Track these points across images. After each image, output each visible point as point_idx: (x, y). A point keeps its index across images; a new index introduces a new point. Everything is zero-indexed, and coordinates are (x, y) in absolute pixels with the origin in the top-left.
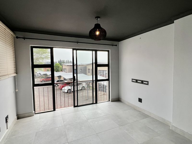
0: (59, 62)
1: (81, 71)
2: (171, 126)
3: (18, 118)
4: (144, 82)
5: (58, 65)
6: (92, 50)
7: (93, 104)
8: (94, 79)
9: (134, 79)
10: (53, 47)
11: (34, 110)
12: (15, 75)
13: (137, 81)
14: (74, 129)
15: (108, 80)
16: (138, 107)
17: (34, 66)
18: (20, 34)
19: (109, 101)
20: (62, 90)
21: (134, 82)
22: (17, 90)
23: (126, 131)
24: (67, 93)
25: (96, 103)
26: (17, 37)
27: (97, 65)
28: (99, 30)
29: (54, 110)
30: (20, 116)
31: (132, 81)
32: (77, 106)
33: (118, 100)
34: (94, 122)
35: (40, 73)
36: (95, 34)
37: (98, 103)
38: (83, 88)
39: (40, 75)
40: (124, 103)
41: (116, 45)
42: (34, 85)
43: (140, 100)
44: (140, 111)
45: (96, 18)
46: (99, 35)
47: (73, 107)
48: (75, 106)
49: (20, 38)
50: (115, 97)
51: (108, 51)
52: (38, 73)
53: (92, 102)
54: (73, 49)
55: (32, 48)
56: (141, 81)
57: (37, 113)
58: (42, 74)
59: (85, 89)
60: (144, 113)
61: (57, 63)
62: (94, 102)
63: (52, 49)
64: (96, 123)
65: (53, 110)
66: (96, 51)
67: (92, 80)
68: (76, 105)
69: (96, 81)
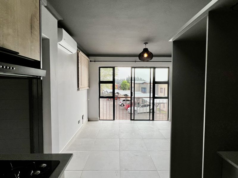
0: (127, 79)
3: (89, 121)
5: (126, 82)
6: (151, 68)
7: (150, 120)
8: (152, 96)
10: (115, 67)
11: (99, 117)
12: (88, 88)
15: (167, 98)
17: (101, 82)
18: (93, 58)
19: (168, 120)
20: (128, 110)
22: (89, 100)
25: (153, 120)
26: (91, 61)
28: (147, 53)
29: (114, 119)
30: (90, 119)
32: (134, 120)
35: (107, 91)
36: (144, 57)
37: (155, 120)
39: (107, 93)
42: (100, 97)
45: (144, 43)
47: (130, 120)
49: (92, 61)
51: (168, 68)
52: (105, 90)
53: (149, 119)
55: (100, 68)
57: (101, 119)
58: (109, 92)
61: (126, 80)
62: (151, 119)
63: (114, 68)
66: (154, 68)
67: (149, 97)
68: (133, 118)
69: (154, 97)
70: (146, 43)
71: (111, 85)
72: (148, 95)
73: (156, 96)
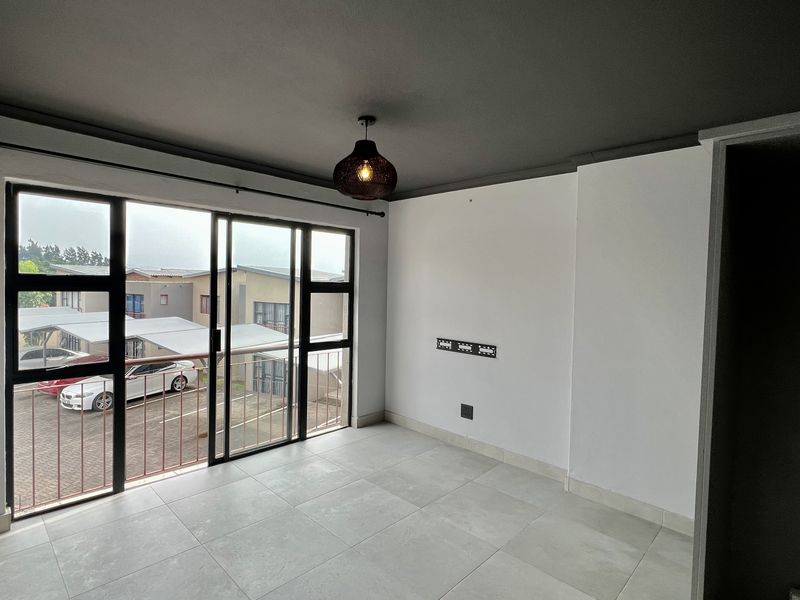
1: (163, 301)
2: (566, 482)
4: (481, 350)
6: (294, 225)
7: (289, 442)
9: (445, 341)
10: (123, 199)
11: (11, 503)
13: (455, 346)
14: (253, 548)
15: (348, 343)
16: (460, 436)
19: (350, 425)
20: (63, 399)
21: (445, 348)
23: (447, 520)
24: (94, 410)
25: (302, 437)
27: (309, 287)
28: (370, 164)
29: (118, 487)
31: (440, 348)
32: (226, 459)
33: (381, 419)
34: (323, 510)
37: (308, 436)
38: (178, 384)
40: (406, 429)
41: (382, 214)
42: (15, 376)
43: (467, 412)
44: (468, 450)
45: (360, 119)
46: (373, 182)
47: (206, 464)
48: (213, 462)
50: (372, 408)
51: (351, 233)
53: (285, 438)
54: (217, 215)
55: (12, 191)
56: (469, 344)
57: (23, 514)
59: (187, 388)
60: (479, 454)
62: (295, 436)
63: (117, 205)
64: (333, 510)
65: (111, 490)
66: (307, 229)
67: (288, 344)
68: (219, 456)
69: (306, 347)
70: (368, 120)
71: (104, 297)
72: (284, 339)
73: (313, 339)
